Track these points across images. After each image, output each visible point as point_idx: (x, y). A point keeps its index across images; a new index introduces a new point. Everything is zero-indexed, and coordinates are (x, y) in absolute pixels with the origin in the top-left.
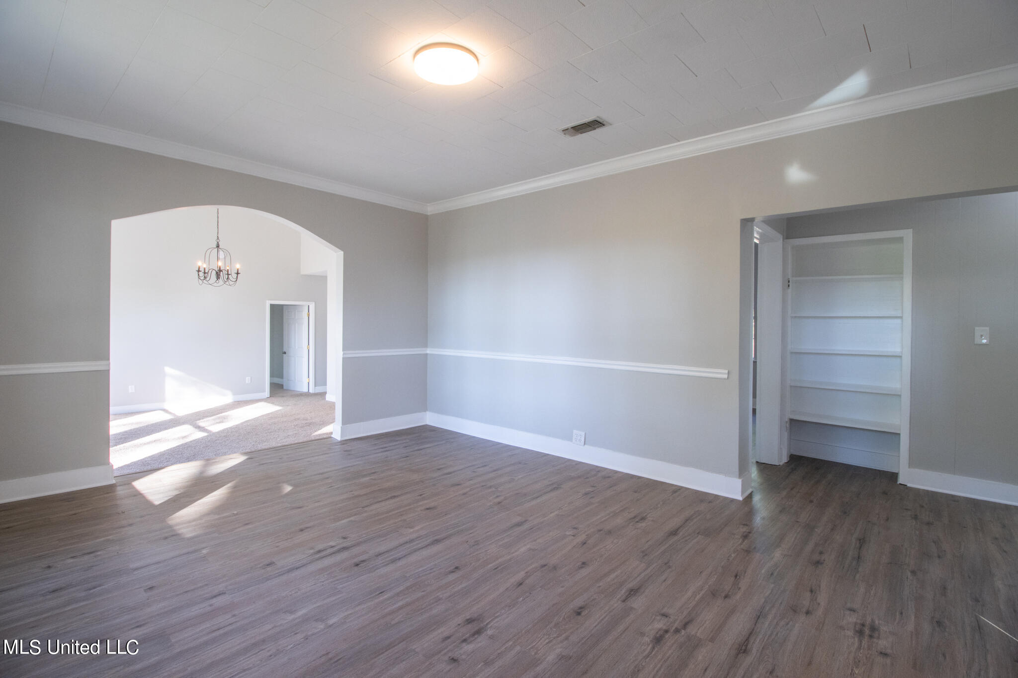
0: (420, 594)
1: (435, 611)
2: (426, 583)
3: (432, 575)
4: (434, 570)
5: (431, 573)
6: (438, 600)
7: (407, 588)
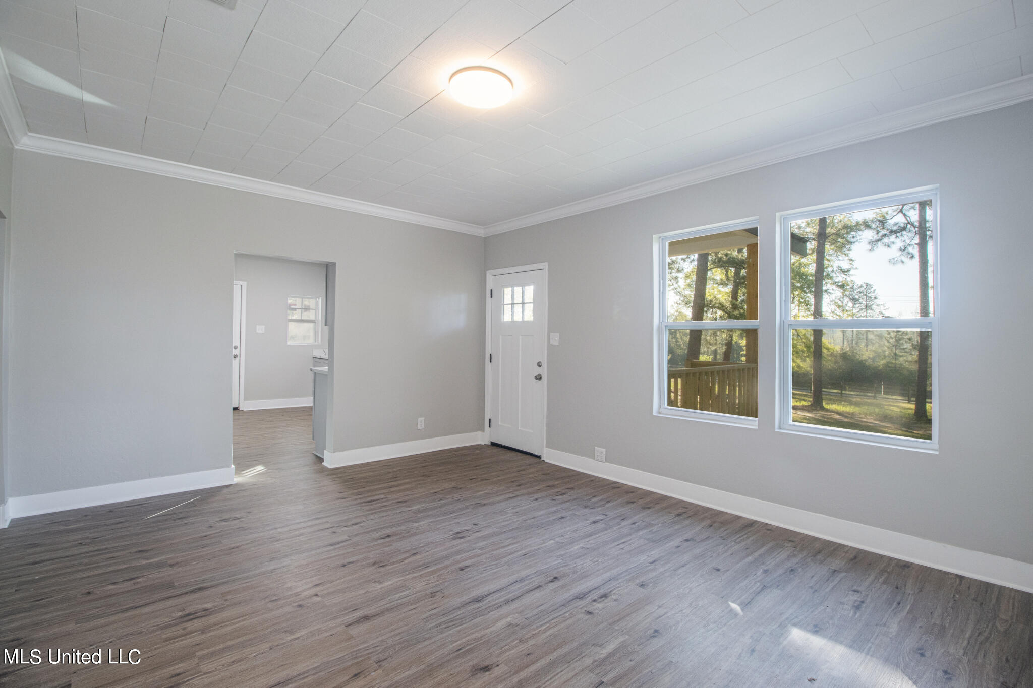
0: (495, 553)
1: (485, 543)
2: (490, 560)
3: (485, 566)
4: (482, 569)
5: (486, 567)
6: (481, 549)
7: (505, 557)
